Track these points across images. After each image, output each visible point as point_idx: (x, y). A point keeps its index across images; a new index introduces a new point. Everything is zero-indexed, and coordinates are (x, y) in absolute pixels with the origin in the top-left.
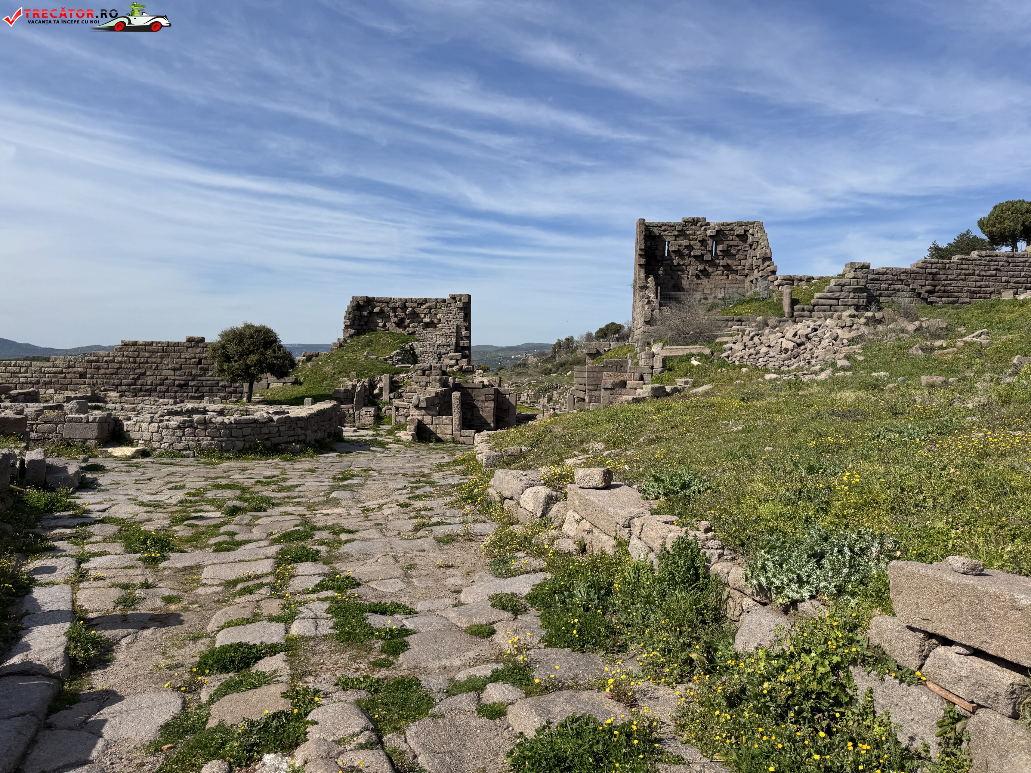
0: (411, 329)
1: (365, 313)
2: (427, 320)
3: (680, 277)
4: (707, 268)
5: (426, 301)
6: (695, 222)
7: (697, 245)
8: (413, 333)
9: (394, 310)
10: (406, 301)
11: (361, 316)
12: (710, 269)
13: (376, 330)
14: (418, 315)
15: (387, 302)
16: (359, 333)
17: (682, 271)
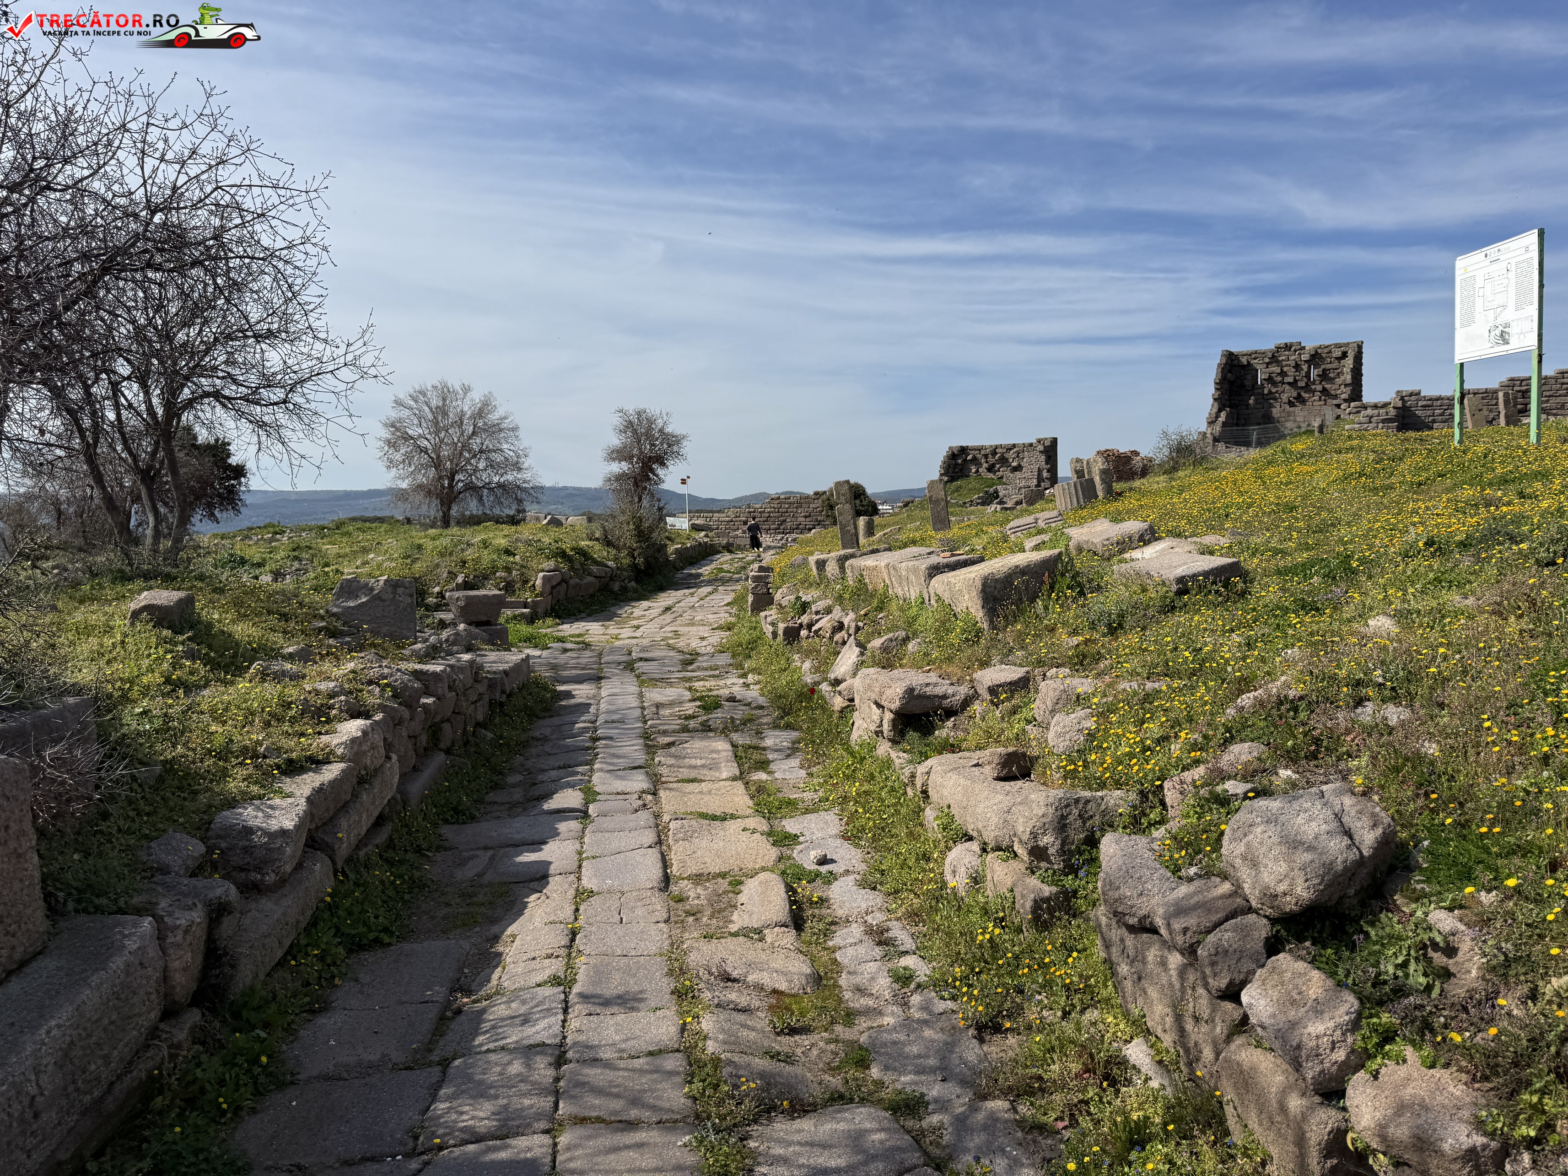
0: (1000, 474)
1: (960, 461)
2: (1015, 464)
3: (1271, 406)
4: (1303, 394)
5: (1014, 446)
6: (1288, 347)
7: (1291, 371)
8: (1002, 477)
9: (986, 456)
10: (997, 447)
11: (956, 464)
12: (1305, 395)
13: (968, 476)
14: (1007, 460)
15: (979, 449)
16: (952, 479)
17: (1275, 399)
